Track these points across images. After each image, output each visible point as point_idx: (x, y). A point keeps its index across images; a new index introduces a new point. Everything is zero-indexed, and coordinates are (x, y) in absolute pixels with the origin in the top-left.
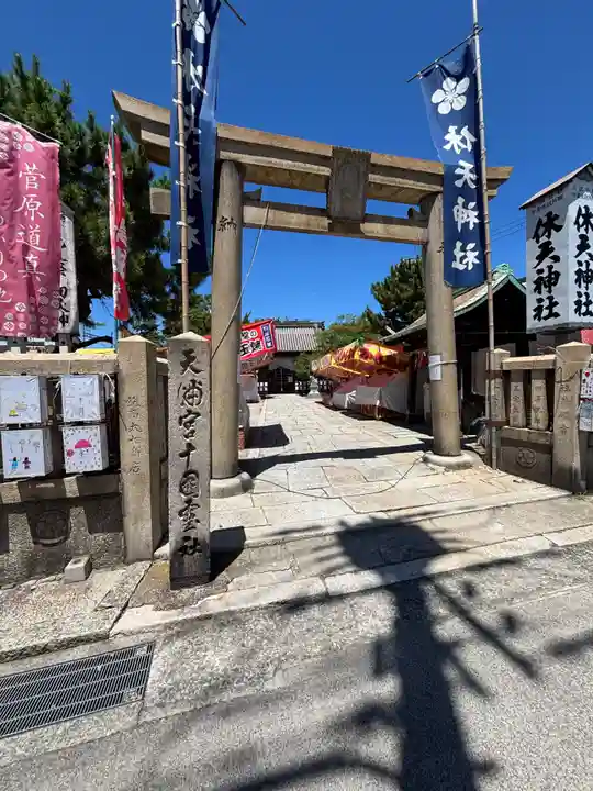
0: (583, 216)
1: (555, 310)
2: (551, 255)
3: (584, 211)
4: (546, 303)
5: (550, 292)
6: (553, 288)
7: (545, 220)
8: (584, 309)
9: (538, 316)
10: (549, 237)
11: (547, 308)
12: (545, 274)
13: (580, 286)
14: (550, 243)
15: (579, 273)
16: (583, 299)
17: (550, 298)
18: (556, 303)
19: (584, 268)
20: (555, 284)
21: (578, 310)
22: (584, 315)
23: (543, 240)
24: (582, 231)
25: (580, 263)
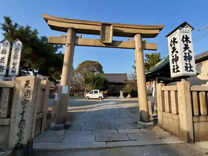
0: (185, 38)
1: (178, 69)
2: (175, 51)
3: (185, 37)
4: (176, 67)
5: (176, 63)
6: (177, 61)
7: (173, 40)
8: (189, 69)
9: (174, 71)
10: (174, 45)
11: (176, 69)
12: (174, 57)
13: (186, 61)
14: (175, 47)
15: (185, 57)
16: (189, 66)
17: (177, 65)
18: (179, 67)
19: (187, 55)
20: (178, 60)
21: (186, 69)
22: (189, 71)
23: (173, 46)
24: (185, 43)
25: (185, 54)
